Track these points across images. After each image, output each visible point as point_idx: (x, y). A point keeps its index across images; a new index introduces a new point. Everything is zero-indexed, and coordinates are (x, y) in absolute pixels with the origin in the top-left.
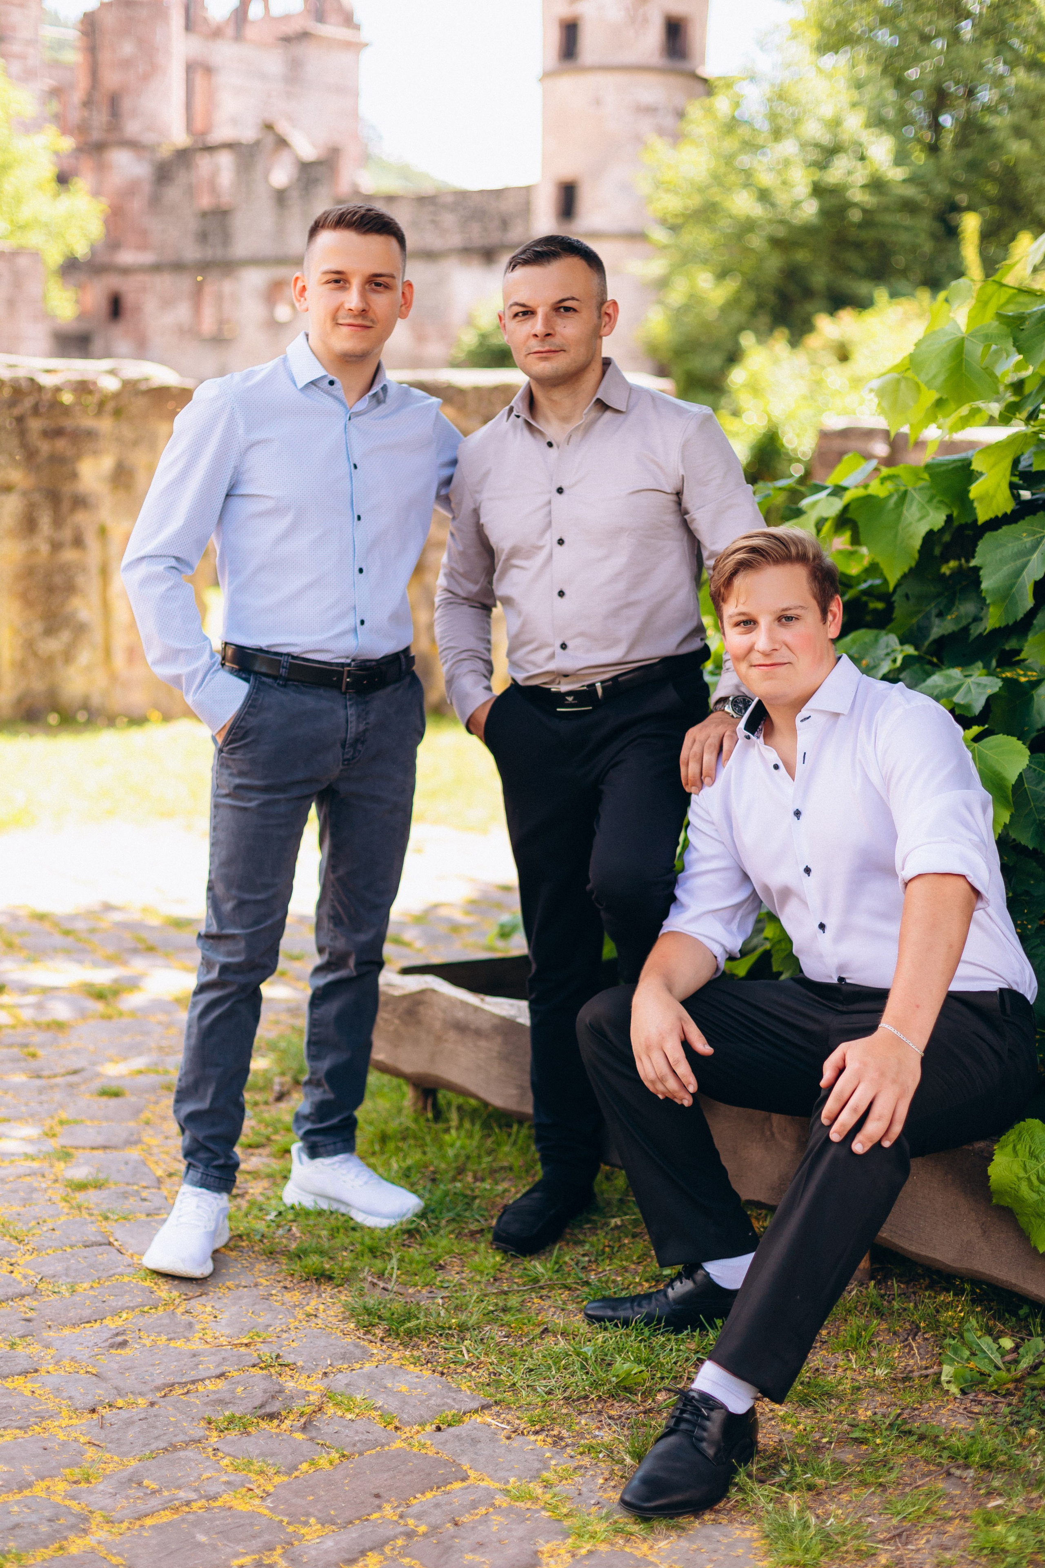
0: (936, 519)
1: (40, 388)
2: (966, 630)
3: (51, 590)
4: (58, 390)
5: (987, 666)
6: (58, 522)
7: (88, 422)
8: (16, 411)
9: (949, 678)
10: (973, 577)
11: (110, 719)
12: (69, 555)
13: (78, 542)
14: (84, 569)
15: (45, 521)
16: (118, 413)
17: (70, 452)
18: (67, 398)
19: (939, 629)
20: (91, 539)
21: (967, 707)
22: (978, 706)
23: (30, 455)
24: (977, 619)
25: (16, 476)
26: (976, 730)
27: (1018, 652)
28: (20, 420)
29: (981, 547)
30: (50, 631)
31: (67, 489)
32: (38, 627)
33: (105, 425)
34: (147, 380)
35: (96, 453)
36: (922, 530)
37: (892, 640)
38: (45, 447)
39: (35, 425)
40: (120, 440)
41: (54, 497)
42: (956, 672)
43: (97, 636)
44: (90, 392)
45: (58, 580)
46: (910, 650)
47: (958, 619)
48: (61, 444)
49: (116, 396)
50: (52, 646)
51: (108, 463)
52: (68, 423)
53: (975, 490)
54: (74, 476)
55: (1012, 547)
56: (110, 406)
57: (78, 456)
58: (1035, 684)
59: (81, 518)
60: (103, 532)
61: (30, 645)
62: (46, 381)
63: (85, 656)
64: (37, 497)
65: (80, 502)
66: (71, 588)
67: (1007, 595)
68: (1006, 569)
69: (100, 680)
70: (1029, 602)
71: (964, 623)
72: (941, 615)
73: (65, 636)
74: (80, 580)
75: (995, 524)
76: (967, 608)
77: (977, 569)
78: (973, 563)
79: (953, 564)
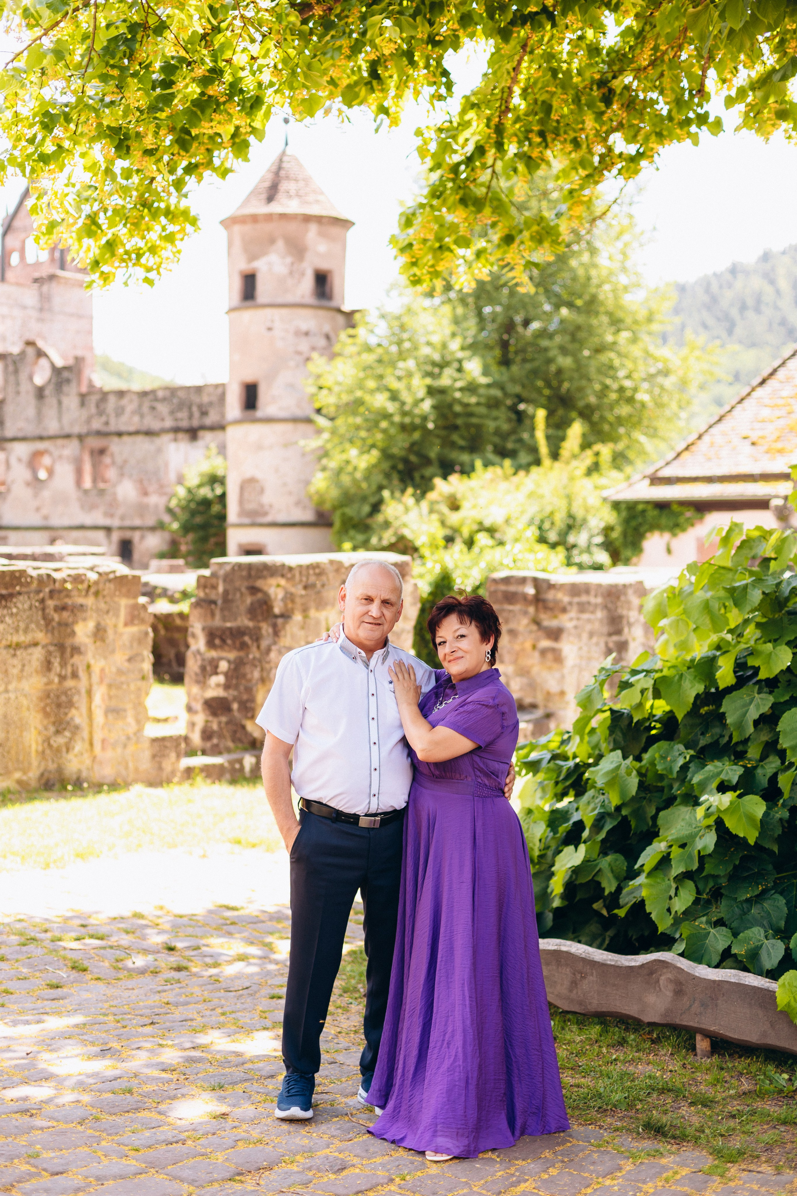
0: (700, 688)
1: (55, 581)
2: (717, 742)
3: (59, 706)
4: (65, 581)
5: (730, 760)
6: (63, 664)
7: (80, 601)
8: (41, 595)
9: (716, 767)
10: (722, 717)
11: (98, 787)
12: (70, 683)
13: (75, 675)
14: (78, 692)
15: (56, 663)
16: (97, 594)
17: (71, 620)
18: (69, 586)
19: (703, 742)
20: (82, 674)
21: (729, 781)
22: (735, 780)
23: (48, 621)
24: (722, 736)
25: (40, 636)
26: (738, 792)
27: (746, 752)
28: (42, 601)
29: (725, 702)
30: (58, 732)
31: (68, 642)
32: (52, 729)
33: (90, 601)
34: (114, 572)
35: (85, 620)
36: (694, 694)
37: (681, 747)
38: (56, 617)
39: (51, 603)
40: (98, 610)
41: (61, 647)
42: (717, 763)
43: (85, 734)
44: (82, 582)
45: (63, 698)
46: (692, 752)
47: (712, 736)
48: (65, 614)
49: (96, 583)
50: (60, 740)
51: (91, 625)
52: (69, 602)
53: (718, 674)
54: (73, 633)
55: (739, 703)
56: (92, 590)
57: (75, 622)
58: (755, 768)
59: (76, 660)
60: (89, 667)
61: (47, 740)
62: (57, 575)
63: (79, 747)
64: (52, 648)
65: (76, 650)
66: (70, 704)
67: (740, 725)
68: (738, 713)
69: (87, 761)
70: (751, 729)
71: (716, 738)
72: (703, 734)
73: (67, 734)
74: (76, 698)
75: (729, 690)
76: (717, 730)
77: (724, 714)
78: (722, 710)
79: (706, 708)
